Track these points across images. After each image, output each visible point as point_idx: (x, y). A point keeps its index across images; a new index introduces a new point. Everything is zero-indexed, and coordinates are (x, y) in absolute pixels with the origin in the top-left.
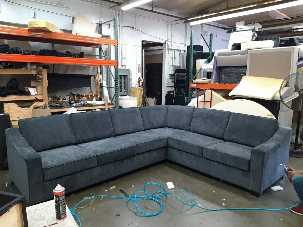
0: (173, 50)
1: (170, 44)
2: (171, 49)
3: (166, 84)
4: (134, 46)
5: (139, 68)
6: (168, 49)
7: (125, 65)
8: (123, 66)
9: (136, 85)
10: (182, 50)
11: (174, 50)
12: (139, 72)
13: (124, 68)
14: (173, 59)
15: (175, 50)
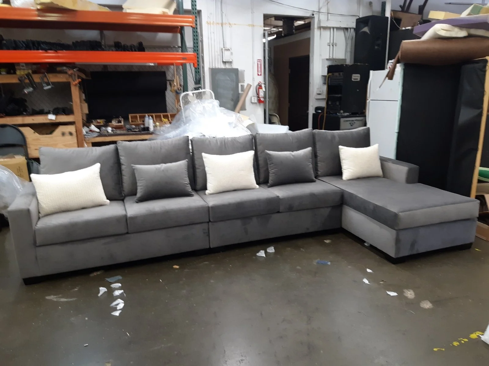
0: (330, 28)
1: (323, 17)
2: (325, 28)
3: (315, 93)
4: (249, 25)
5: (259, 66)
6: (320, 28)
7: (230, 63)
8: (227, 64)
9: (253, 98)
10: (350, 28)
11: (332, 30)
12: (259, 74)
13: (228, 66)
14: (330, 45)
15: (335, 30)
